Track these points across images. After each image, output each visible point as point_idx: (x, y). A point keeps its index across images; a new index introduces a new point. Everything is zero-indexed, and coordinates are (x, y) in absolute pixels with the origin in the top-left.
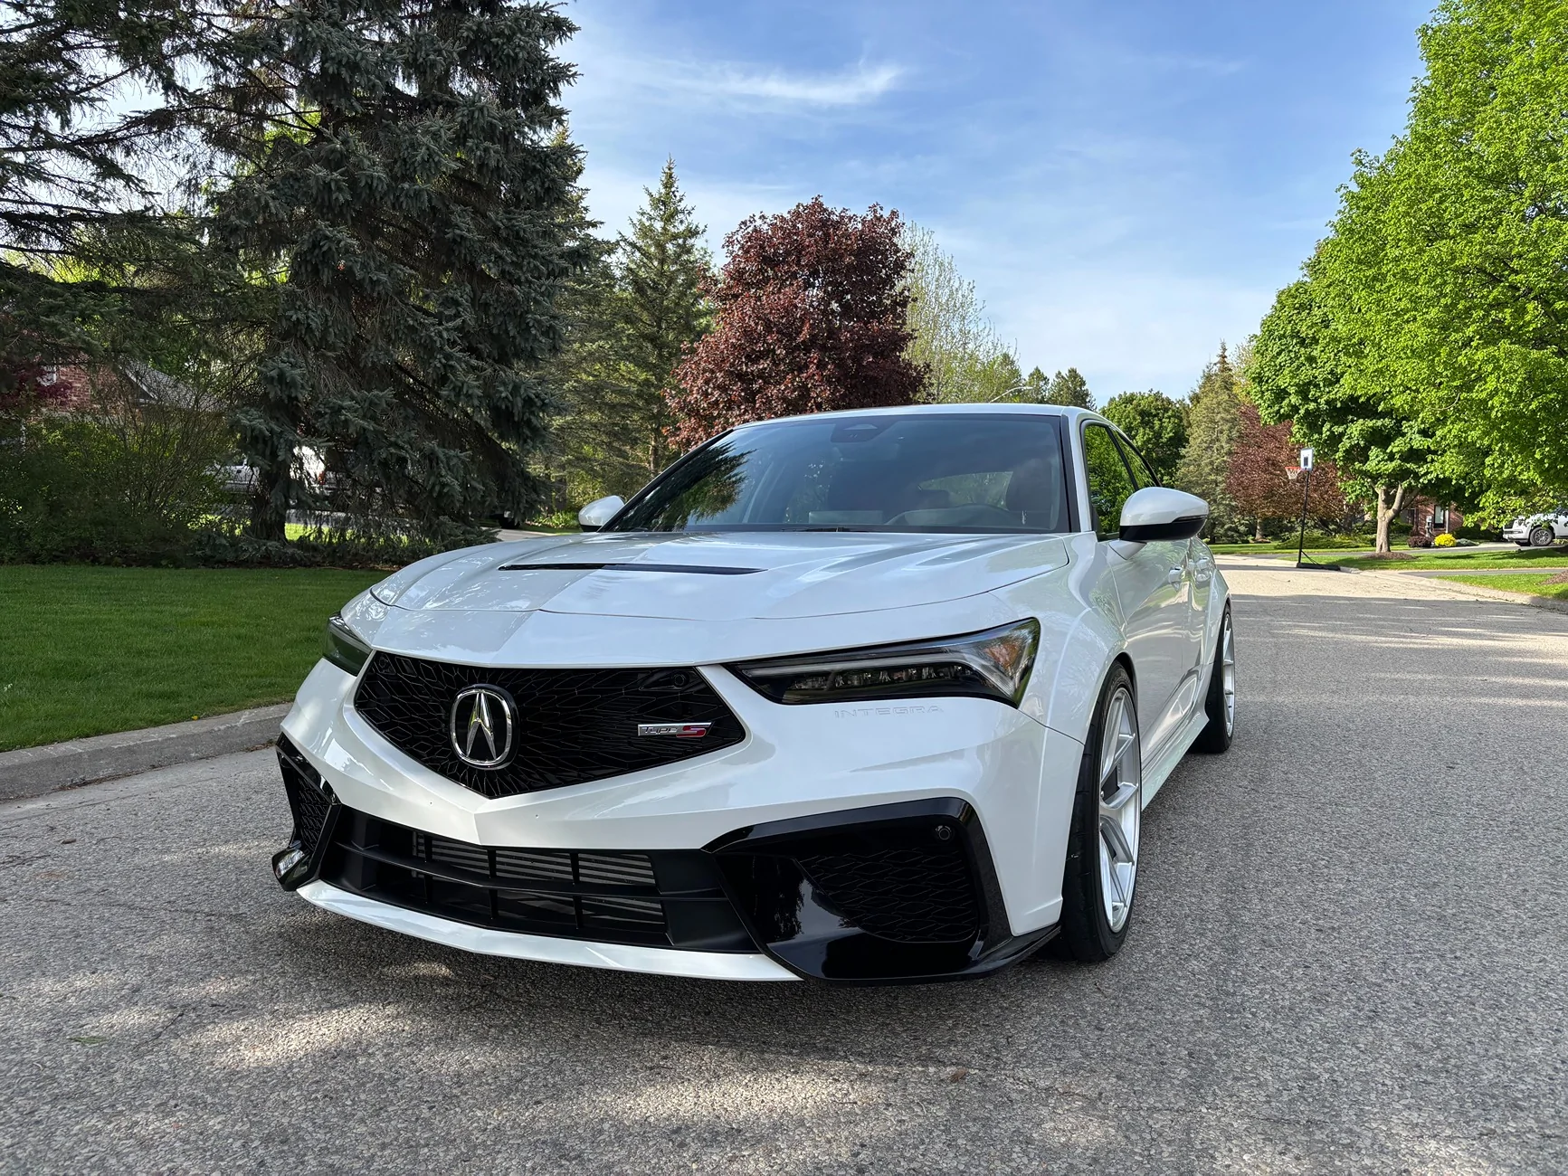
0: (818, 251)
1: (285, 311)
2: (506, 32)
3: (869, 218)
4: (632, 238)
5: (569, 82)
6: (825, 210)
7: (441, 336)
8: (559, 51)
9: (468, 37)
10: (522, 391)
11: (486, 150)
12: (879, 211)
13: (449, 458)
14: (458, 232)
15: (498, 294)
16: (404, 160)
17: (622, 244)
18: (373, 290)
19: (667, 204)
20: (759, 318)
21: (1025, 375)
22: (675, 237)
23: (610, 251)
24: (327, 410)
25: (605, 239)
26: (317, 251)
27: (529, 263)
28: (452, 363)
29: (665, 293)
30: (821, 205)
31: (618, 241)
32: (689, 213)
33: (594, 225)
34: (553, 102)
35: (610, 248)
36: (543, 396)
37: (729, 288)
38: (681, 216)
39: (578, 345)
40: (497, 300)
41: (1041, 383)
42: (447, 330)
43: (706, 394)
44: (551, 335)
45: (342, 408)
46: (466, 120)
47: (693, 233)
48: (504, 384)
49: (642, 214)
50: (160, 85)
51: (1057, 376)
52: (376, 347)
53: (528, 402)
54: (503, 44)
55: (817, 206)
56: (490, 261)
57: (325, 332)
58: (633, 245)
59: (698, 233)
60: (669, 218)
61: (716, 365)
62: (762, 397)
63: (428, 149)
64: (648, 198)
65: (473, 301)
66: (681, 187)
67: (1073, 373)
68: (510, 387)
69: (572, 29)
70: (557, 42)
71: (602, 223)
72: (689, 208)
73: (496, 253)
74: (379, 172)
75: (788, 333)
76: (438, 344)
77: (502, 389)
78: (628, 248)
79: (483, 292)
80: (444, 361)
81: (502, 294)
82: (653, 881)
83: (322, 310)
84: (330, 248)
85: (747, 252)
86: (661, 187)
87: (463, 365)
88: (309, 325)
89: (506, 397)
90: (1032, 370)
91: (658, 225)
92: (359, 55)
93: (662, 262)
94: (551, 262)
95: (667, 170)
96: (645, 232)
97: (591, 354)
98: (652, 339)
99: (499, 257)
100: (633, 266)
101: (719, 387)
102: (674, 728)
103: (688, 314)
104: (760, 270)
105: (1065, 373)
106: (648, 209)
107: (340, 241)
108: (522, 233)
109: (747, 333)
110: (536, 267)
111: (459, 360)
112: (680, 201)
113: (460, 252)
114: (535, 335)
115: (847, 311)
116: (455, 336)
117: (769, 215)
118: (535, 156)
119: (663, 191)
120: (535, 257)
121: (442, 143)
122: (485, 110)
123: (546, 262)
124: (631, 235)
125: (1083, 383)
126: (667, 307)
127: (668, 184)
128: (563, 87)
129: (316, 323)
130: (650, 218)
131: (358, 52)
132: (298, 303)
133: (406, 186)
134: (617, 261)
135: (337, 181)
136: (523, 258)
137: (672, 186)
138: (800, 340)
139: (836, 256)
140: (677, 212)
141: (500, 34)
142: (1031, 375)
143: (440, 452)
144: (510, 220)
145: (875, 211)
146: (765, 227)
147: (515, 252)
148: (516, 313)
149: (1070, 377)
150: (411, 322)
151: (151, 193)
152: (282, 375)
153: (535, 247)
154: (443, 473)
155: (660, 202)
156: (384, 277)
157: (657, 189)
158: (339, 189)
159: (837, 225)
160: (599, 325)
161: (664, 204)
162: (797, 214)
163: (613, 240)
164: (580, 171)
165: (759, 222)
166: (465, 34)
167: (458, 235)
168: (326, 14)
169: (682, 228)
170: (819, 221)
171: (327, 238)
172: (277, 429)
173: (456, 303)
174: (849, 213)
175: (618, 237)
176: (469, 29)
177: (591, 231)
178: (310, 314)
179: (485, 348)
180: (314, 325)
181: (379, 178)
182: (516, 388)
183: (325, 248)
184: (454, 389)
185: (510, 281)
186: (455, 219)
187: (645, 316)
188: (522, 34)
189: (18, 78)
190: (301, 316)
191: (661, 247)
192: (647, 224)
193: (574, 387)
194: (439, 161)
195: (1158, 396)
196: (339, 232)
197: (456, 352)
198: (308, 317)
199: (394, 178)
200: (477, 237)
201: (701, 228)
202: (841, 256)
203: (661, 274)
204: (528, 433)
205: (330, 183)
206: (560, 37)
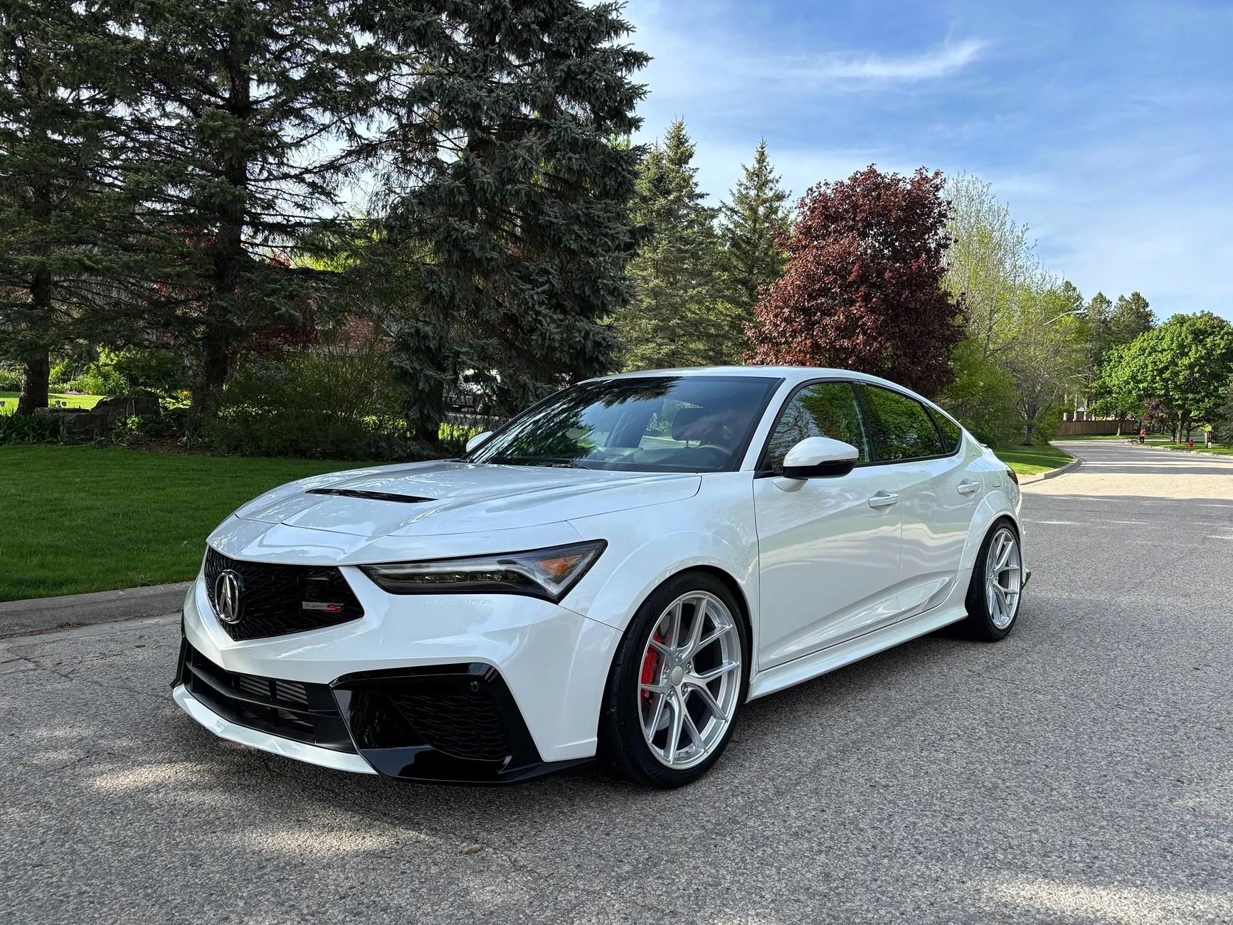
0: (870, 208)
1: (425, 283)
2: (588, 70)
3: (916, 179)
4: (731, 204)
5: (641, 98)
6: (880, 175)
7: (533, 298)
8: (634, 77)
9: (561, 76)
10: (591, 336)
11: (570, 159)
12: (925, 172)
13: (536, 389)
14: (547, 218)
15: (579, 264)
16: (509, 168)
17: (724, 209)
18: (489, 265)
19: (759, 177)
20: (819, 264)
21: (1087, 300)
22: (765, 201)
23: (713, 217)
24: (451, 355)
25: (711, 207)
26: (449, 239)
27: (601, 240)
28: (539, 318)
29: (756, 246)
30: (875, 171)
31: (720, 208)
32: (777, 181)
33: (702, 196)
34: (630, 114)
35: (713, 214)
36: (608, 339)
37: (799, 241)
38: (771, 185)
39: (682, 292)
40: (578, 269)
41: (1104, 306)
42: (537, 293)
43: (776, 325)
44: (616, 294)
45: (460, 353)
46: (555, 138)
47: (780, 197)
48: (580, 331)
49: (740, 185)
50: (345, 134)
51: (1120, 300)
52: (490, 306)
53: (597, 344)
54: (586, 79)
55: (872, 172)
56: (571, 239)
57: (452, 297)
58: (732, 210)
59: (784, 197)
60: (761, 186)
61: (784, 302)
62: (820, 327)
63: (524, 159)
64: (745, 172)
65: (561, 270)
66: (771, 161)
67: (1137, 297)
68: (583, 334)
69: (647, 59)
70: (636, 70)
71: (708, 194)
72: (777, 178)
73: (576, 233)
74: (488, 179)
75: (842, 273)
76: (530, 304)
77: (577, 335)
78: (728, 213)
79: (568, 263)
80: (534, 316)
81: (581, 264)
82: (306, 703)
83: (451, 281)
84: (457, 237)
85: (812, 212)
86: (755, 163)
87: (548, 319)
88: (441, 293)
89: (580, 341)
90: (1095, 295)
91: (753, 193)
92: (478, 98)
93: (755, 221)
94: (617, 238)
95: (760, 150)
96: (742, 199)
97: (691, 297)
98: (744, 283)
99: (578, 236)
100: (731, 226)
101: (786, 320)
102: (323, 606)
103: (773, 262)
104: (824, 226)
105: (1128, 296)
106: (744, 181)
107: (464, 231)
108: (596, 218)
109: (811, 278)
110: (606, 243)
111: (545, 316)
112: (770, 173)
113: (550, 233)
114: (603, 295)
115: (896, 255)
116: (543, 297)
117: (832, 181)
118: (613, 158)
119: (757, 166)
120: (606, 235)
121: (534, 154)
122: (569, 129)
123: (613, 238)
124: (731, 202)
125: (1147, 305)
126: (758, 258)
127: (762, 159)
128: (637, 102)
129: (445, 291)
130: (747, 188)
131: (477, 95)
132: (434, 278)
133: (509, 187)
134: (720, 223)
135: (458, 187)
136: (597, 236)
137: (764, 161)
138: (850, 279)
139: (884, 213)
140: (767, 182)
141: (584, 72)
142: (1095, 299)
143: (530, 383)
144: (588, 208)
145: (921, 174)
146: (829, 191)
147: (592, 232)
148: (591, 278)
149: (1133, 300)
150: (513, 288)
151: (341, 203)
152: (418, 331)
153: (606, 227)
154: (531, 400)
155: (753, 175)
156: (495, 255)
157: (752, 164)
158: (460, 193)
159: (888, 187)
160: (700, 274)
161: (758, 176)
162: (854, 179)
163: (716, 207)
164: (691, 156)
165: (824, 188)
166: (558, 75)
167: (548, 221)
168: (462, 70)
169: (771, 194)
170: (872, 183)
171: (455, 229)
172: (418, 367)
173: (548, 273)
174: (900, 177)
175: (720, 205)
176: (562, 70)
177: (700, 201)
178: (442, 285)
179: (568, 304)
180: (444, 293)
181: (489, 183)
182: (587, 333)
183: (454, 237)
184: (541, 334)
185: (587, 254)
186: (546, 208)
187: (740, 265)
188: (600, 70)
189: (252, 136)
190: (435, 286)
191: (754, 210)
192: (744, 192)
193: (678, 324)
194: (532, 167)
195: (1210, 315)
196: (464, 224)
197: (543, 310)
198: (440, 288)
199: (503, 183)
200: (561, 221)
201: (787, 194)
202: (890, 211)
203: (754, 230)
204: (597, 367)
205: (453, 189)
206: (638, 66)
